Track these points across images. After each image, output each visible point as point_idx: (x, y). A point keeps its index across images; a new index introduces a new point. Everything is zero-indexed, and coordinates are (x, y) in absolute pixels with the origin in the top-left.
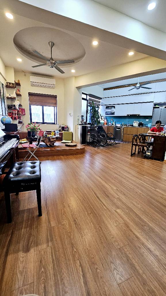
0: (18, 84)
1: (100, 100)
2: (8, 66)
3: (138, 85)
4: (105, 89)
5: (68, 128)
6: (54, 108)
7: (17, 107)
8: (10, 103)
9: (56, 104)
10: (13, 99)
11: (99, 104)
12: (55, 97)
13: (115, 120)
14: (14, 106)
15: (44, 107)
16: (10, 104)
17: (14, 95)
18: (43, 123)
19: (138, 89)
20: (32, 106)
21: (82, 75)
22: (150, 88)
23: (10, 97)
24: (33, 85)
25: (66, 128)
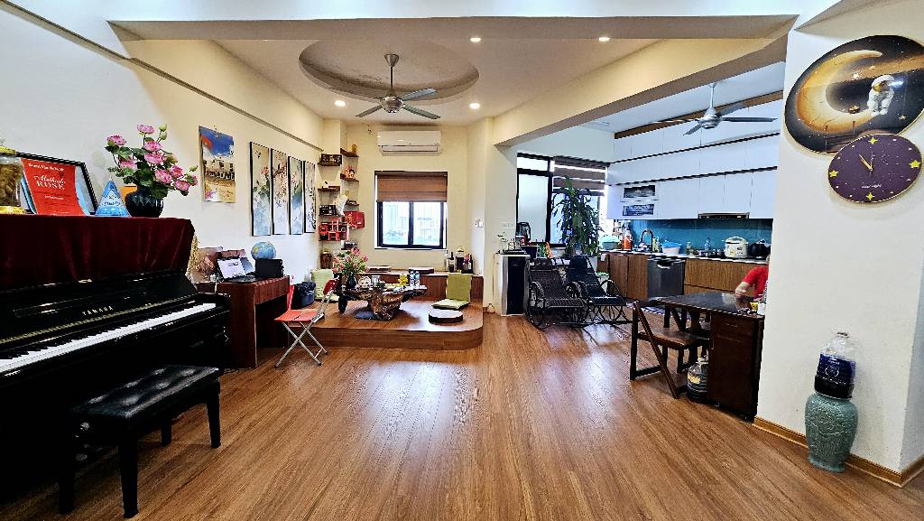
0: (352, 155)
1: (606, 171)
2: (330, 119)
3: (709, 116)
4: (618, 135)
5: (471, 261)
6: (442, 205)
7: (341, 211)
8: (326, 201)
9: (445, 194)
10: (333, 191)
11: (602, 181)
12: (443, 176)
13: (659, 233)
14: (334, 208)
15: (416, 204)
16: (325, 203)
17: (338, 182)
18: (410, 245)
19: (708, 128)
20: (384, 203)
21: (506, 112)
22: (771, 120)
23: (326, 186)
24: (385, 153)
25: (467, 262)
